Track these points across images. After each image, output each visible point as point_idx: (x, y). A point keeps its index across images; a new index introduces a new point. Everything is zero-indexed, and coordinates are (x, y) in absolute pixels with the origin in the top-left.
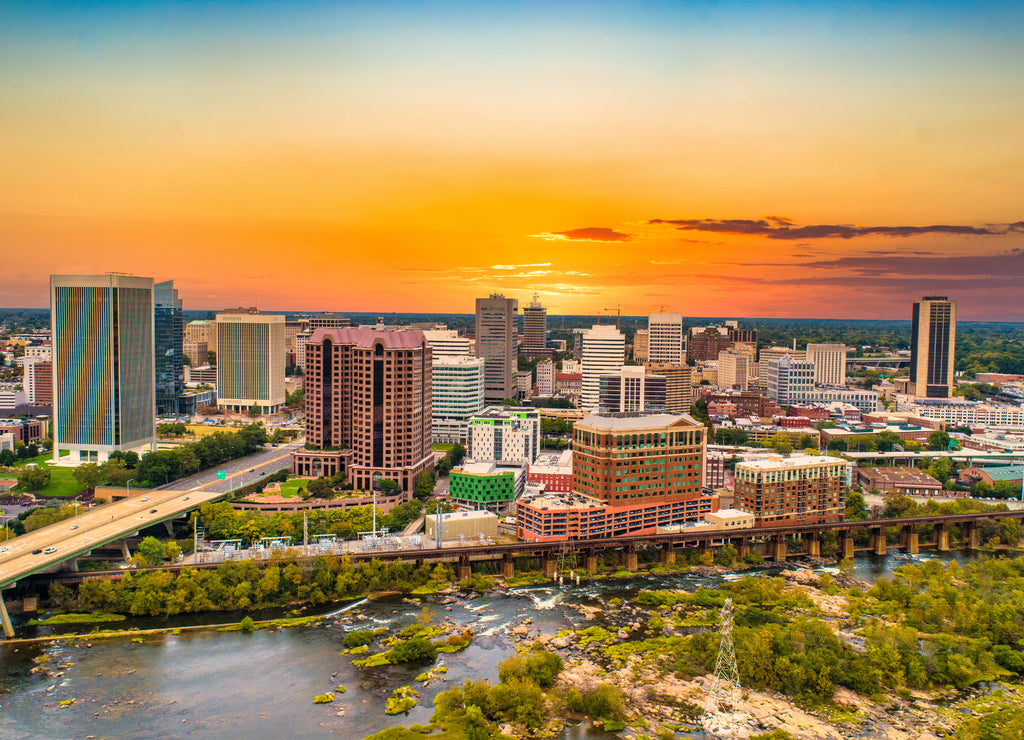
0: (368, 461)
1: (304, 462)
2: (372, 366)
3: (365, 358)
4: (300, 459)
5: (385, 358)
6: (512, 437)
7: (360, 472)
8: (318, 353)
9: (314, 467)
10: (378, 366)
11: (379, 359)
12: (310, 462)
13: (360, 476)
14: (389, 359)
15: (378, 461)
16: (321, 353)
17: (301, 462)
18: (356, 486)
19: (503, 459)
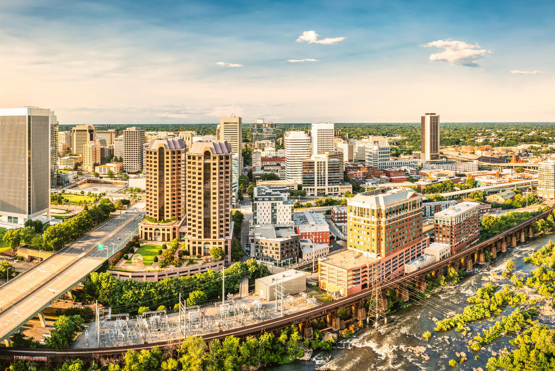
0: (200, 235)
1: (148, 231)
2: (202, 166)
3: (197, 161)
4: (146, 229)
5: (211, 161)
6: (283, 208)
7: (194, 243)
8: (155, 156)
9: (155, 234)
10: (207, 166)
11: (207, 161)
12: (153, 231)
13: (194, 245)
14: (214, 162)
15: (207, 235)
16: (157, 156)
17: (146, 231)
18: (191, 253)
19: (278, 223)
